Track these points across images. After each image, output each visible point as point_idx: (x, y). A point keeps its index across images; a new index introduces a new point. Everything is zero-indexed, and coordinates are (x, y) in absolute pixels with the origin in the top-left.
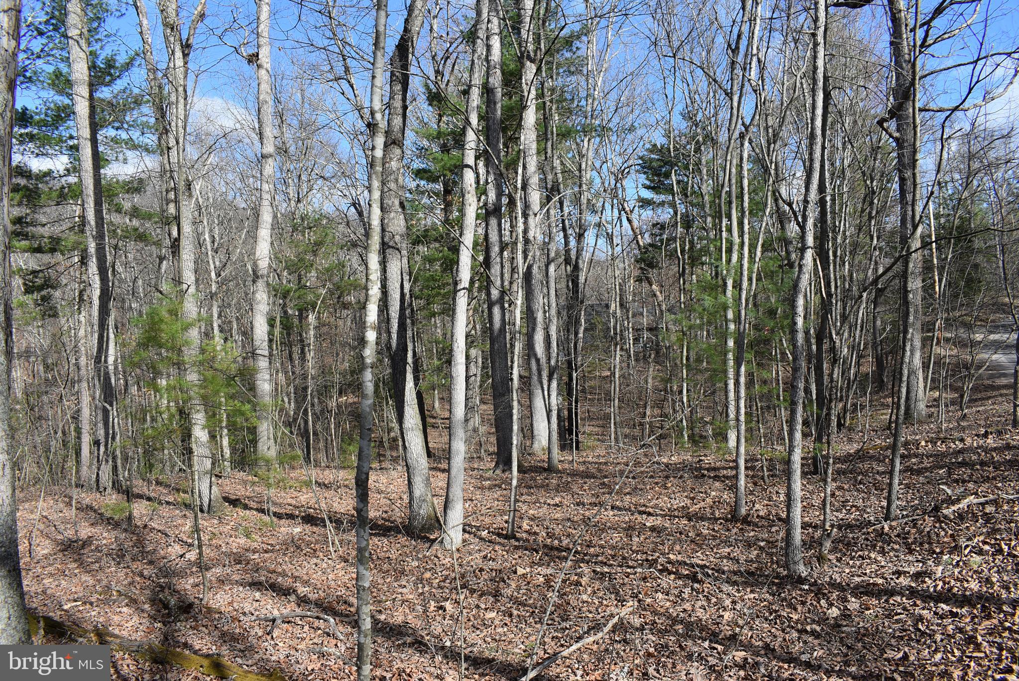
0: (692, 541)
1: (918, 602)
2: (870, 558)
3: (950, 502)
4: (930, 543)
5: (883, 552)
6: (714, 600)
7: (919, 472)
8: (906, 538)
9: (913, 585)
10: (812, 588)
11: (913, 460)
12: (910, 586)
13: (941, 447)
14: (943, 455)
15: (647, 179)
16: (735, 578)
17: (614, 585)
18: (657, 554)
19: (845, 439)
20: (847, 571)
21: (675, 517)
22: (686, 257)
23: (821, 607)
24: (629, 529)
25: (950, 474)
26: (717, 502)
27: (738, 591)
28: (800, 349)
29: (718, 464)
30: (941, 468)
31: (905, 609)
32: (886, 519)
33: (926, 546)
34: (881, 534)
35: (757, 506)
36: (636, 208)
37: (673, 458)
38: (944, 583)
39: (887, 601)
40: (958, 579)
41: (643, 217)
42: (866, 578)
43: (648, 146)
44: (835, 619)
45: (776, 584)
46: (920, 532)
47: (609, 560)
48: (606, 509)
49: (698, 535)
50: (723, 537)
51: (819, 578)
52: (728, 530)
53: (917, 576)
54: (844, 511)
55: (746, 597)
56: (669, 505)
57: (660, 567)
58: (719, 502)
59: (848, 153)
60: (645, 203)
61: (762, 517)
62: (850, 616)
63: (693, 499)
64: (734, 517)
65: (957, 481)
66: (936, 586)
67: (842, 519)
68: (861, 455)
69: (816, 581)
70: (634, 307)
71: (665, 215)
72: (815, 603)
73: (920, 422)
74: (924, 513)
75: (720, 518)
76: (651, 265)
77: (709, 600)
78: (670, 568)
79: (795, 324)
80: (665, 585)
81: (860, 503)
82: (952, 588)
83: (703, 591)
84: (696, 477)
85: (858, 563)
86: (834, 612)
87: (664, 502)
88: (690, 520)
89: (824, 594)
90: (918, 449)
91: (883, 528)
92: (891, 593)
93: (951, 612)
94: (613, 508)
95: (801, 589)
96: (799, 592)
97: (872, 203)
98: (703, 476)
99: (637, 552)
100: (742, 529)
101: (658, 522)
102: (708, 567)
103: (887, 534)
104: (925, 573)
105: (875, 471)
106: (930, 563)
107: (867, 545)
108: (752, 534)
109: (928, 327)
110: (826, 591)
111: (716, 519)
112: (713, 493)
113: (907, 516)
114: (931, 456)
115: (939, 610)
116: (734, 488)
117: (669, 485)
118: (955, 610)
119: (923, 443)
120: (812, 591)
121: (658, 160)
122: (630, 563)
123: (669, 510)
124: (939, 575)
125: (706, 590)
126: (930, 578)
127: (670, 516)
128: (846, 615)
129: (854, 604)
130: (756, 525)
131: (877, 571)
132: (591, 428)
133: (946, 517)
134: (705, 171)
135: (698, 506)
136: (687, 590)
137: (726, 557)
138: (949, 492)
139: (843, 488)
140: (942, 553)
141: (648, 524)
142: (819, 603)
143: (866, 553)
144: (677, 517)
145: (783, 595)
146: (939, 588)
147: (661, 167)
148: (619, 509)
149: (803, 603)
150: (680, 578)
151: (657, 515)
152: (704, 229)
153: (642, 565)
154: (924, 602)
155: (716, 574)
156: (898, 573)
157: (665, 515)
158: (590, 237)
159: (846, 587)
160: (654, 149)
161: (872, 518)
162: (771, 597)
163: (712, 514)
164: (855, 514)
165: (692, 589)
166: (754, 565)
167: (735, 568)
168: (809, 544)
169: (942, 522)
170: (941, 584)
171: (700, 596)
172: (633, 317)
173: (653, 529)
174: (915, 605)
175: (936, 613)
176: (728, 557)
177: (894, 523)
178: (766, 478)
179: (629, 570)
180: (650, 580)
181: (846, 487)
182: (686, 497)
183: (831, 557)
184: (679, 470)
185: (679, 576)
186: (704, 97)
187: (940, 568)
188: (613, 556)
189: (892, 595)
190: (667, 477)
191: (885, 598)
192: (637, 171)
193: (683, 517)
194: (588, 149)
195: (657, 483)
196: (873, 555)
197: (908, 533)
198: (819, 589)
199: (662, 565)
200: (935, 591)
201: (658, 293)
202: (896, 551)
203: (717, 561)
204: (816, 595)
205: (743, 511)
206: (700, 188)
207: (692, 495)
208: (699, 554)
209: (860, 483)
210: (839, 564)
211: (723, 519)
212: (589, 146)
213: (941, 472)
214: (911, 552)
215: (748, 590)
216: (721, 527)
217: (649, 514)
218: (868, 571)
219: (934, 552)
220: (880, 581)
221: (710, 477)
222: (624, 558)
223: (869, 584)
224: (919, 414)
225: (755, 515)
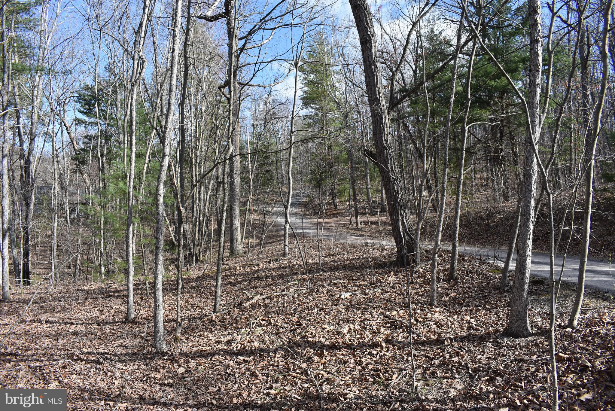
0: (99, 338)
1: (228, 357)
2: (204, 336)
3: (248, 299)
4: (236, 323)
5: (211, 331)
6: (110, 374)
7: (235, 284)
8: (224, 322)
9: (226, 348)
10: (170, 358)
11: (233, 278)
12: (224, 349)
13: (248, 270)
14: (248, 274)
15: (82, 106)
16: (123, 358)
17: (43, 374)
18: (75, 349)
19: (197, 268)
20: (190, 345)
21: (89, 324)
22: (104, 158)
23: (174, 368)
24: (57, 336)
25: (250, 284)
26: (117, 312)
27: (126, 366)
28: (161, 215)
29: (121, 288)
30: (246, 281)
31: (220, 362)
32: (214, 312)
33: (234, 325)
34: (211, 321)
35: (142, 312)
36: (73, 125)
37: (92, 286)
38: (242, 344)
39: (211, 359)
40: (249, 342)
41: (78, 131)
42: (201, 347)
43: (83, 85)
44: (182, 374)
45: (149, 358)
46: (232, 318)
47: (41, 357)
48: (42, 324)
49: (103, 334)
50: (119, 333)
51: (174, 351)
52: (123, 328)
53: (228, 342)
54: (192, 310)
55: (130, 369)
56: (86, 317)
57: (75, 358)
58: (118, 312)
59: (204, 103)
60: (79, 122)
61: (144, 319)
62: (190, 371)
63: (102, 311)
64: (127, 320)
65: (253, 288)
66: (237, 347)
67: (191, 315)
68: (205, 277)
69: (172, 353)
70: (70, 189)
71: (93, 131)
72: (171, 366)
73: (239, 256)
74: (234, 307)
75: (118, 322)
76: (83, 162)
77: (106, 374)
78: (82, 357)
79: (158, 200)
80: (78, 369)
81: (202, 305)
82: (245, 347)
83: (103, 369)
84: (106, 297)
85: (197, 339)
86: (182, 370)
87: (83, 315)
88: (99, 325)
89: (176, 360)
90: (235, 271)
91: (212, 317)
92: (213, 354)
93: (244, 360)
94: (46, 322)
95: (163, 360)
96: (162, 361)
97: (216, 133)
98: (111, 296)
99: (61, 350)
100: (131, 327)
101: (78, 328)
102: (107, 354)
103: (214, 321)
104: (232, 340)
105: (211, 285)
106: (235, 334)
107: (203, 329)
108: (137, 329)
109: (243, 204)
110: (177, 359)
111: (116, 323)
112: (115, 307)
113: (225, 309)
114: (242, 275)
115: (238, 360)
116: (127, 303)
117: (87, 304)
118: (246, 359)
119: (238, 268)
120: (169, 359)
121: (90, 95)
122: (55, 358)
123: (86, 320)
124: (239, 340)
125: (105, 368)
126: (234, 343)
127: (86, 324)
128: (188, 371)
129: (193, 364)
130: (140, 324)
131: (207, 342)
132: (39, 270)
133: (245, 308)
134: (119, 106)
135: (105, 316)
136: (93, 370)
137: (119, 346)
138: (248, 294)
139: (193, 297)
140: (242, 328)
141: (70, 331)
142: (173, 366)
143: (202, 333)
144: (90, 324)
145: (152, 364)
146: (239, 348)
147: (90, 100)
148: (51, 322)
149: (164, 367)
150: (88, 363)
151: (77, 324)
152: (118, 141)
153: (64, 358)
154: (231, 357)
155: (113, 357)
156: (218, 342)
157: (83, 323)
158: (39, 142)
159: (189, 354)
160: (87, 88)
161: (207, 313)
162: (145, 367)
163: (113, 320)
164: (198, 311)
165: (96, 369)
166: (137, 349)
167: (125, 351)
168: (171, 332)
169: (243, 311)
170: (240, 345)
171: (101, 372)
172: (69, 195)
173: (73, 333)
174: (226, 359)
175: (236, 362)
176: (121, 346)
177: (218, 314)
178: (148, 294)
179: (54, 363)
180: (68, 367)
181: (195, 295)
182: (98, 310)
183: (182, 338)
184: (95, 293)
185: (88, 361)
186: (120, 59)
187: (240, 336)
188: (44, 355)
189: (214, 355)
190: (86, 299)
191: (210, 357)
192: (75, 101)
193: (94, 324)
194: (39, 82)
195: (79, 303)
196: (205, 334)
197: (225, 319)
198: (174, 358)
199: (77, 356)
200: (237, 350)
201: (87, 181)
202: (219, 330)
203: (113, 349)
204: (172, 361)
205: (132, 316)
206: (116, 116)
207: (101, 309)
208: (102, 346)
209: (203, 293)
210: (186, 341)
211: (120, 322)
212: (40, 80)
213: (245, 283)
214: (226, 329)
215: (132, 364)
216: (118, 327)
217: (72, 324)
218: (202, 343)
219: (238, 328)
220: (208, 348)
221: (114, 297)
222: (51, 355)
223: (201, 351)
224: (239, 252)
225: (140, 318)
